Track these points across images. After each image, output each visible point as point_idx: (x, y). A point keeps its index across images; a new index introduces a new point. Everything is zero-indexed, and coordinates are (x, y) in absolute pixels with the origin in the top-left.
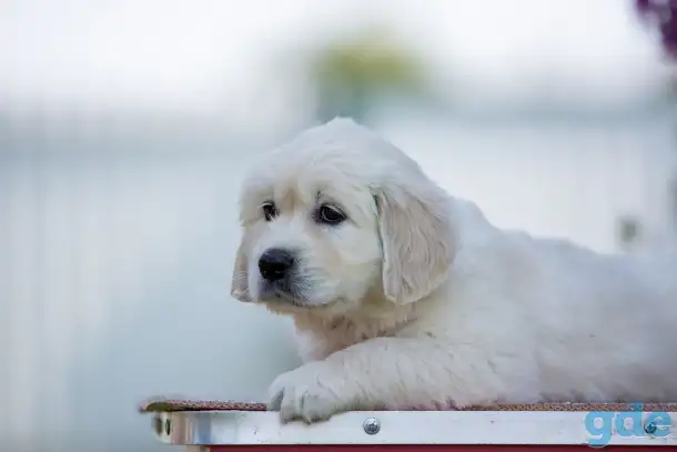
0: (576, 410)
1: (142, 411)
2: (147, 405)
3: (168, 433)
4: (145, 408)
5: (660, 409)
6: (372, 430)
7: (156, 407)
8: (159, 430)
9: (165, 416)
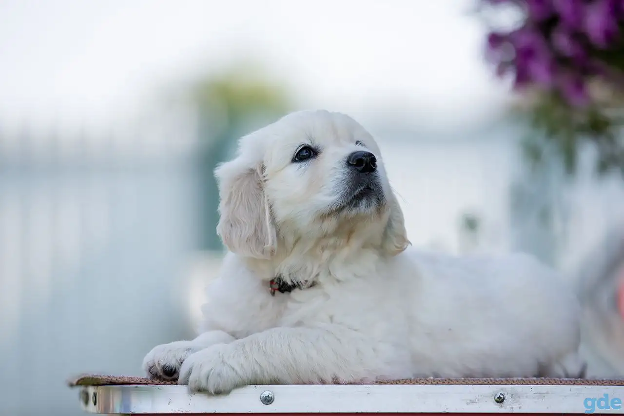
0: (438, 384)
1: (72, 385)
2: (76, 380)
3: (95, 404)
4: (75, 382)
5: (507, 382)
6: (268, 400)
7: (84, 382)
8: (87, 402)
9: (91, 390)
